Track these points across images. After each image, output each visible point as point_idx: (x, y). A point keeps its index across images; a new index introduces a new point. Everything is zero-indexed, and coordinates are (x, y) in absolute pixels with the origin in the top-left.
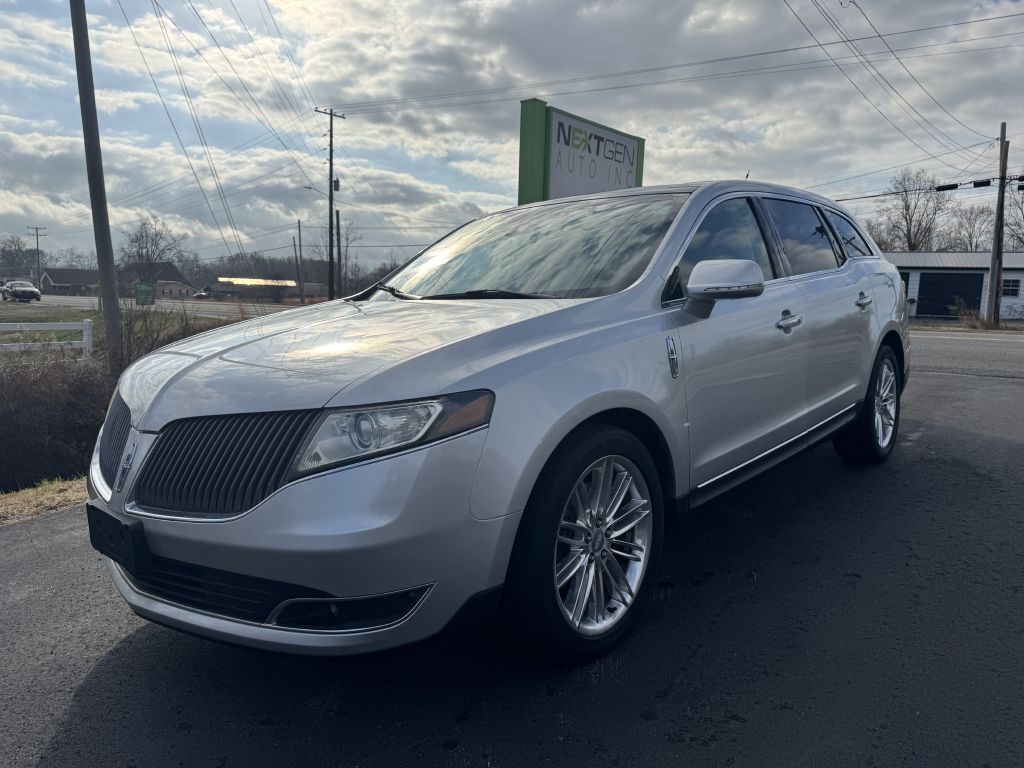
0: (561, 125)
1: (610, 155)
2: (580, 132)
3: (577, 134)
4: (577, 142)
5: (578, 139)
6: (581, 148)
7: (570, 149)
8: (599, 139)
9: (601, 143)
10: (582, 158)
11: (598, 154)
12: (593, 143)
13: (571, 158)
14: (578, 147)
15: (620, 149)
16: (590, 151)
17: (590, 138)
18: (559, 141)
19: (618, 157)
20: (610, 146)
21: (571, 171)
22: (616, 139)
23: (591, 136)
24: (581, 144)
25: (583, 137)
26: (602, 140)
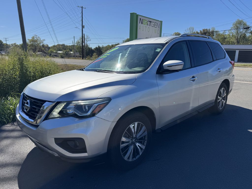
0: (140, 19)
1: (153, 26)
2: (145, 20)
3: (144, 21)
4: (144, 23)
5: (145, 22)
6: (146, 25)
7: (143, 25)
8: (150, 22)
10: (146, 27)
11: (150, 26)
12: (149, 23)
13: (143, 27)
14: (145, 24)
15: (156, 24)
16: (148, 25)
18: (140, 23)
19: (155, 26)
20: (153, 23)
21: (143, 31)
22: (155, 21)
23: (148, 21)
24: (146, 23)
25: (146, 21)
26: (151, 22)
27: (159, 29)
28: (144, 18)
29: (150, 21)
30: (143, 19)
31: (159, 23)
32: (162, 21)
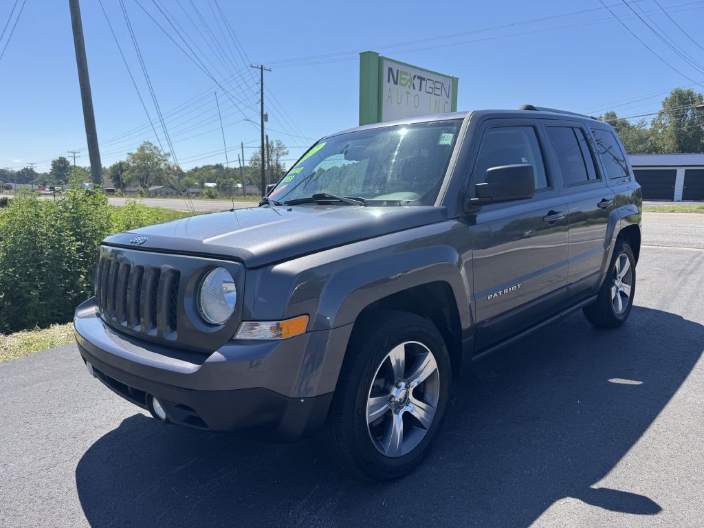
0: (390, 70)
1: (431, 90)
2: (406, 74)
3: (403, 76)
4: (403, 82)
5: (405, 79)
7: (398, 87)
8: (422, 79)
9: (423, 81)
10: (408, 93)
11: (420, 90)
12: (417, 82)
13: (399, 94)
14: (404, 85)
15: (438, 85)
16: (414, 88)
17: (414, 78)
18: (389, 81)
19: (437, 92)
20: (430, 84)
21: (399, 104)
22: (435, 78)
23: (415, 76)
24: (407, 83)
25: (409, 77)
26: (424, 79)
27: (449, 100)
28: (401, 68)
29: (419, 78)
30: (398, 71)
31: (447, 83)
32: (458, 79)
